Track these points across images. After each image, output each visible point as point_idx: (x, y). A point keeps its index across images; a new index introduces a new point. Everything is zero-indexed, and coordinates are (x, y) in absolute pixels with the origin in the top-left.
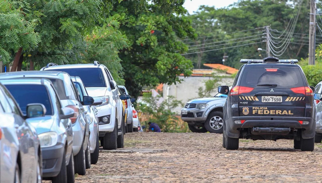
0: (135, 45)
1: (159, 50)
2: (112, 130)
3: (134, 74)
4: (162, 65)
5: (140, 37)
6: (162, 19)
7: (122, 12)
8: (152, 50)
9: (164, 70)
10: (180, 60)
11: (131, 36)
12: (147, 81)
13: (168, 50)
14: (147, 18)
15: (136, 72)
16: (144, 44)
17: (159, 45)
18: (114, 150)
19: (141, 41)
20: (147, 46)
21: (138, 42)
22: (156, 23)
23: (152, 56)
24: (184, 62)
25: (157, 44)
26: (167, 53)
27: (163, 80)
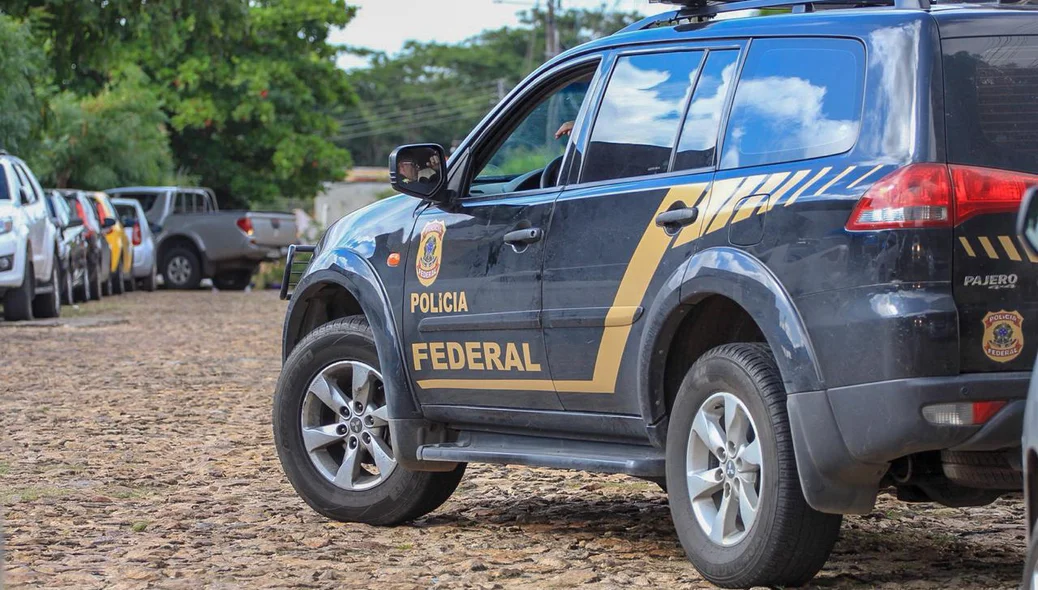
0: (230, 122)
1: (280, 130)
2: (19, 284)
3: (230, 179)
4: (286, 158)
5: (240, 103)
6: (283, 68)
7: (203, 55)
8: (266, 131)
9: (289, 169)
10: (320, 150)
11: (222, 103)
12: (256, 193)
13: (298, 130)
14: (254, 66)
15: (234, 174)
16: (247, 118)
17: (279, 121)
18: (24, 323)
19: (242, 112)
20: (254, 123)
21: (237, 115)
22: (272, 74)
23: (265, 142)
24: (329, 154)
25: (273, 117)
26: (294, 136)
27: (289, 189)
